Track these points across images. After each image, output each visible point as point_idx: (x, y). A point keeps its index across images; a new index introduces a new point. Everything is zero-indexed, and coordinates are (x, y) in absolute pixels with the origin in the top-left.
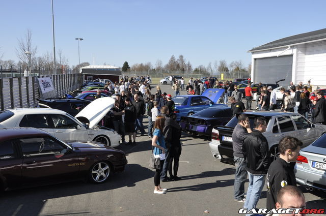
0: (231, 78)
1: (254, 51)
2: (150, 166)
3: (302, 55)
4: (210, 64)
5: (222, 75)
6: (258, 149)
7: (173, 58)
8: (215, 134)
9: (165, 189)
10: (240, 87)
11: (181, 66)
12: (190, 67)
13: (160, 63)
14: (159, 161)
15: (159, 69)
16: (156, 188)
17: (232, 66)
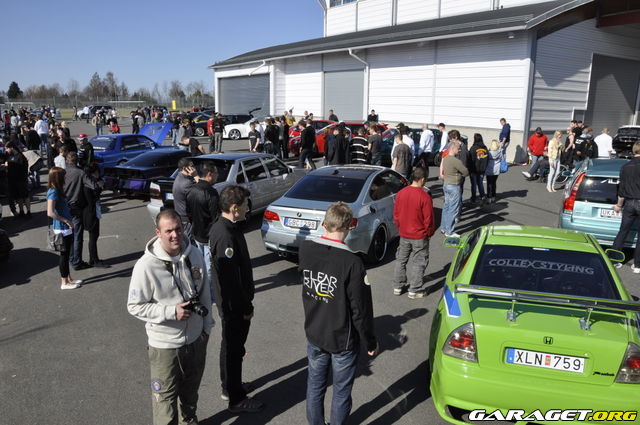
0: (188, 106)
1: (218, 67)
2: (49, 247)
3: (281, 75)
4: (156, 86)
5: (174, 102)
6: (205, 206)
7: (96, 77)
8: (155, 191)
9: (79, 281)
10: (200, 120)
11: (110, 89)
12: (125, 92)
13: (75, 84)
14: (61, 239)
15: (74, 94)
16: (63, 280)
17: (189, 89)
